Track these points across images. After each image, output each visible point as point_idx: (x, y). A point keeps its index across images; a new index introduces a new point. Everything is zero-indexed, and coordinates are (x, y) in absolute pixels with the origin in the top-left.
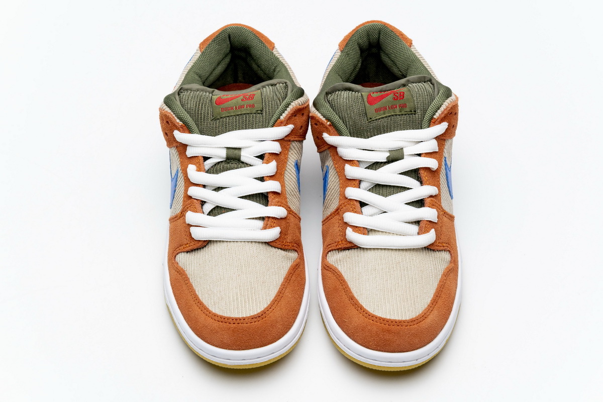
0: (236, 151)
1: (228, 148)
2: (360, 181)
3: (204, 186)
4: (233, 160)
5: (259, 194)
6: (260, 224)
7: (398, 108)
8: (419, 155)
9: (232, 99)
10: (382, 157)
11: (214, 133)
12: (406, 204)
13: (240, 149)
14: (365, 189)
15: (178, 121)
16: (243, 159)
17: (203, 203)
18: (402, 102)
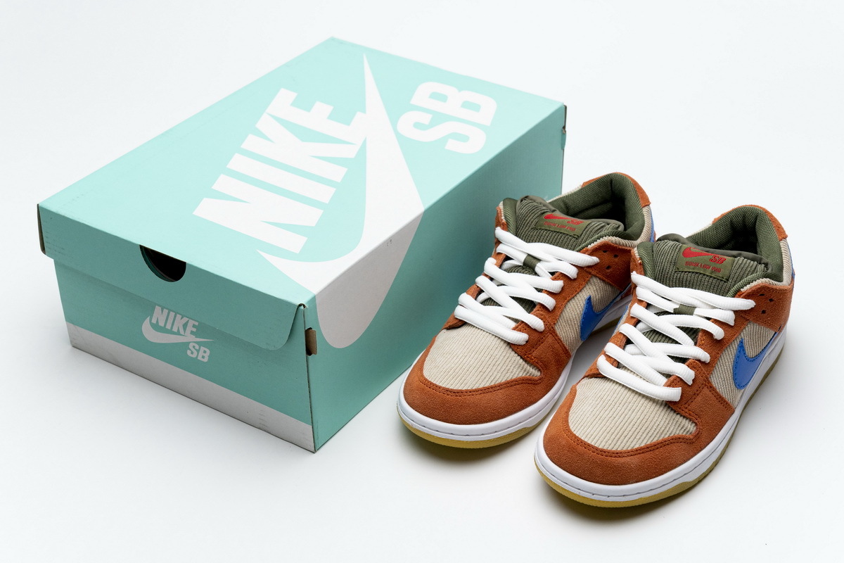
0: (534, 261)
1: (529, 255)
2: (639, 321)
3: (492, 279)
4: (529, 266)
5: (529, 300)
6: (513, 324)
7: (710, 269)
8: (708, 319)
9: (561, 218)
10: (670, 307)
11: (528, 239)
12: (669, 356)
13: (539, 260)
14: (641, 331)
15: (503, 218)
16: (537, 269)
17: (481, 291)
18: (718, 266)
